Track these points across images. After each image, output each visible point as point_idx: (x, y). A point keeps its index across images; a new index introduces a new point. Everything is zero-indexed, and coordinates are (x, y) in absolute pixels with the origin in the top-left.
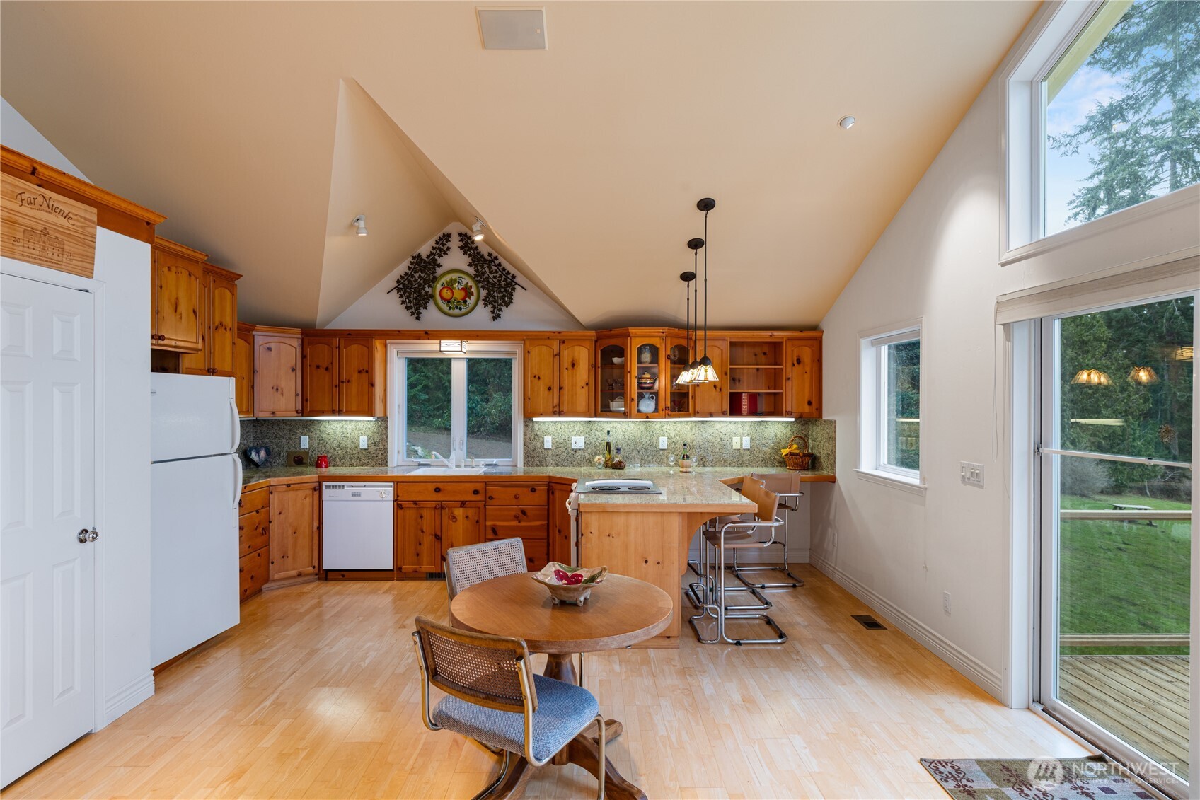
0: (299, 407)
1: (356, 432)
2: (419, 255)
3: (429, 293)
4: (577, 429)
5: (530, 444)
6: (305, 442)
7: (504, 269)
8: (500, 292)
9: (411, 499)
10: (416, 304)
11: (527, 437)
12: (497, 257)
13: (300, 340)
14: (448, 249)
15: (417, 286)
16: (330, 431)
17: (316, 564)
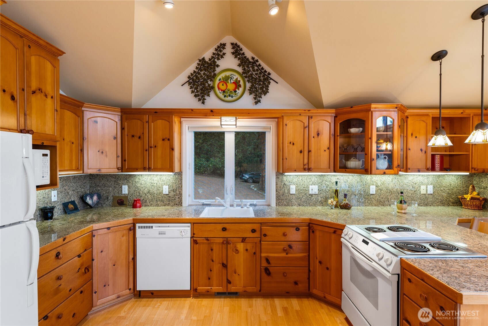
0: (120, 165)
1: (161, 183)
2: (204, 59)
3: (211, 85)
4: (313, 180)
5: (280, 190)
6: (125, 190)
7: (263, 68)
8: (260, 85)
9: (204, 236)
10: (202, 93)
11: (278, 186)
12: (258, 60)
13: (120, 117)
14: (224, 54)
15: (202, 80)
16: (143, 182)
17: (131, 287)
